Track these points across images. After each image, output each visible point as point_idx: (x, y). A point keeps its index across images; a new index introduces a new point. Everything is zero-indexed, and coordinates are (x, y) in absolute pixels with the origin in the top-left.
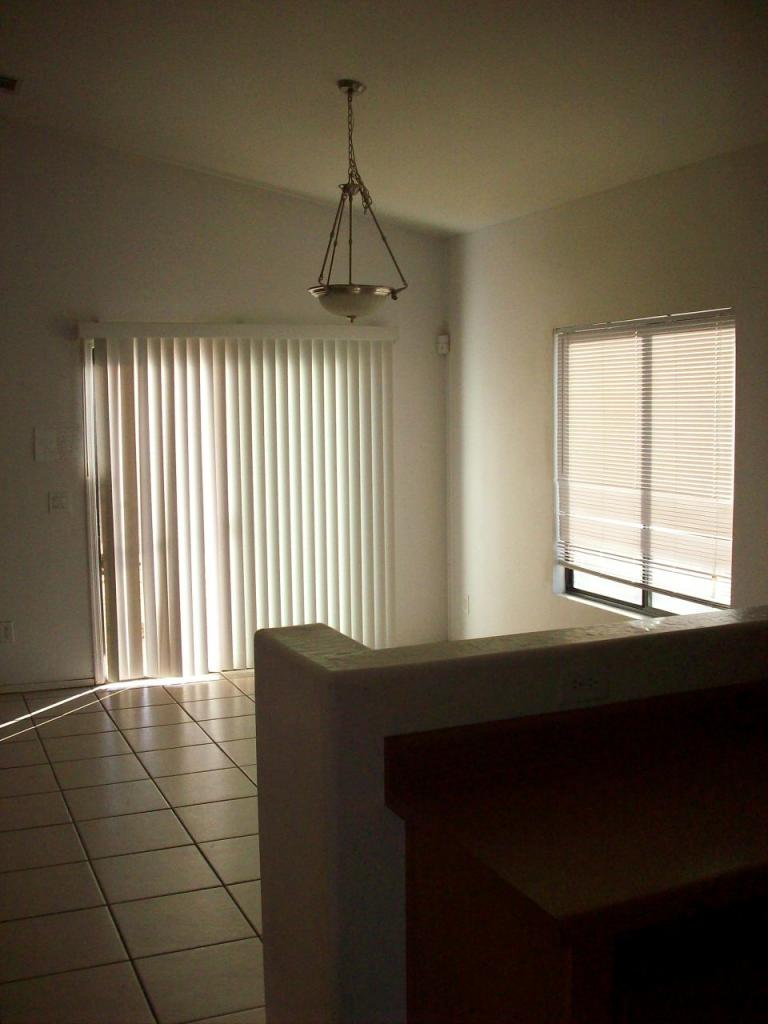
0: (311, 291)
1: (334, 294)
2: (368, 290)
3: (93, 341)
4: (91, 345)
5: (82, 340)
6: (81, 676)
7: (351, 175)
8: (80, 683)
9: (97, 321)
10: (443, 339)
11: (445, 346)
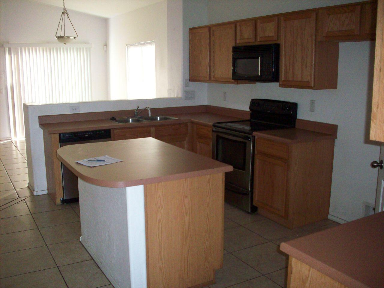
0: (55, 37)
1: (60, 38)
2: (68, 37)
3: (8, 48)
4: (7, 50)
5: (5, 48)
6: (5, 137)
7: (64, 10)
8: (6, 139)
9: (9, 43)
10: (105, 47)
11: (106, 49)
